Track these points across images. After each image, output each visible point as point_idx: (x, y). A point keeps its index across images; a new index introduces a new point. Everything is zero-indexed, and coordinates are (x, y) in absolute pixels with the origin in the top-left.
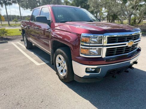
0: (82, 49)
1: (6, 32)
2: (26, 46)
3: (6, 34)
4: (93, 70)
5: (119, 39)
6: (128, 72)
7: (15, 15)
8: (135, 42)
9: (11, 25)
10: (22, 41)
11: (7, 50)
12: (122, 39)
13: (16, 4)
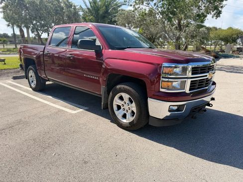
0: (163, 82)
2: (33, 86)
4: (176, 108)
10: (14, 78)
12: (203, 70)
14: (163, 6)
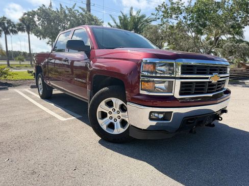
0: (143, 83)
1: (5, 73)
2: (41, 93)
3: (6, 76)
4: (161, 116)
5: (198, 70)
6: (213, 125)
7: (19, 51)
8: (221, 78)
9: (12, 66)
10: (32, 87)
11: (8, 99)
12: (202, 70)
13: (23, 32)
14: (193, 19)
